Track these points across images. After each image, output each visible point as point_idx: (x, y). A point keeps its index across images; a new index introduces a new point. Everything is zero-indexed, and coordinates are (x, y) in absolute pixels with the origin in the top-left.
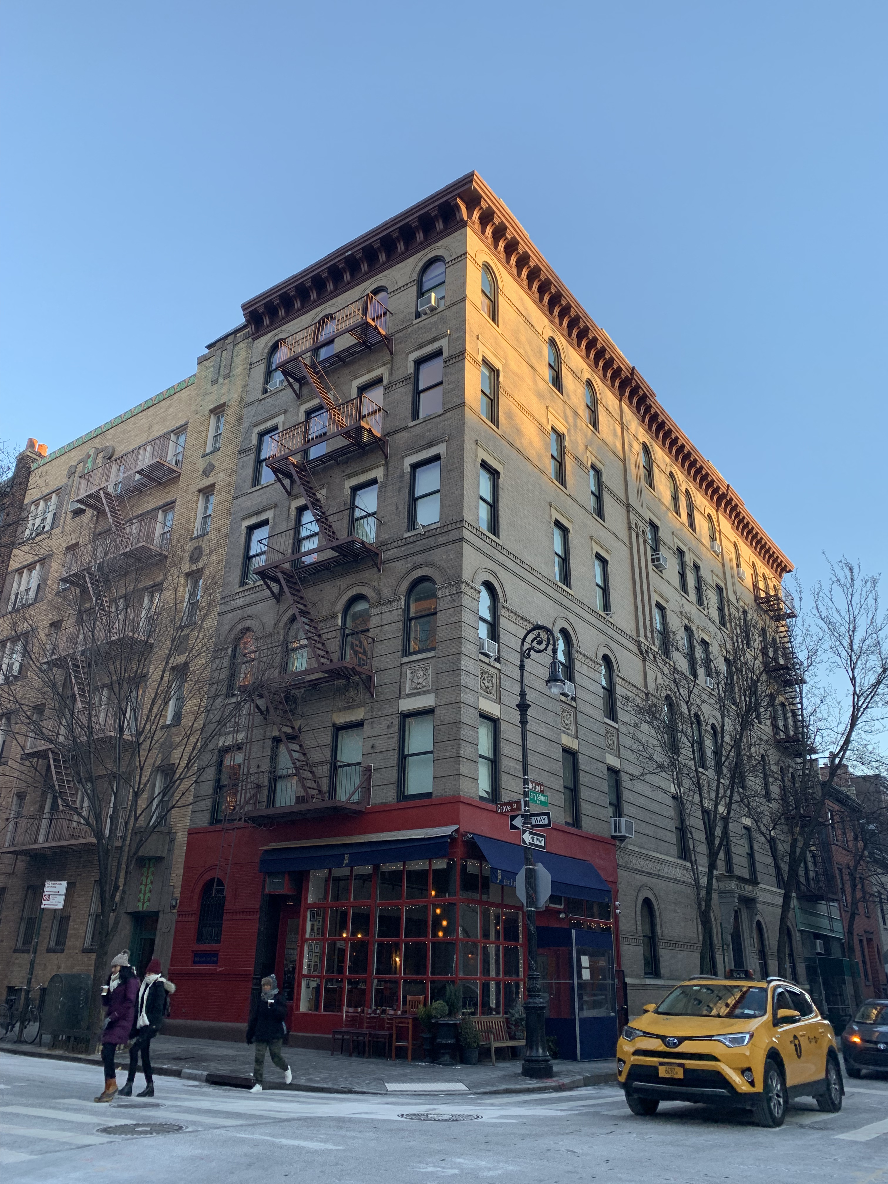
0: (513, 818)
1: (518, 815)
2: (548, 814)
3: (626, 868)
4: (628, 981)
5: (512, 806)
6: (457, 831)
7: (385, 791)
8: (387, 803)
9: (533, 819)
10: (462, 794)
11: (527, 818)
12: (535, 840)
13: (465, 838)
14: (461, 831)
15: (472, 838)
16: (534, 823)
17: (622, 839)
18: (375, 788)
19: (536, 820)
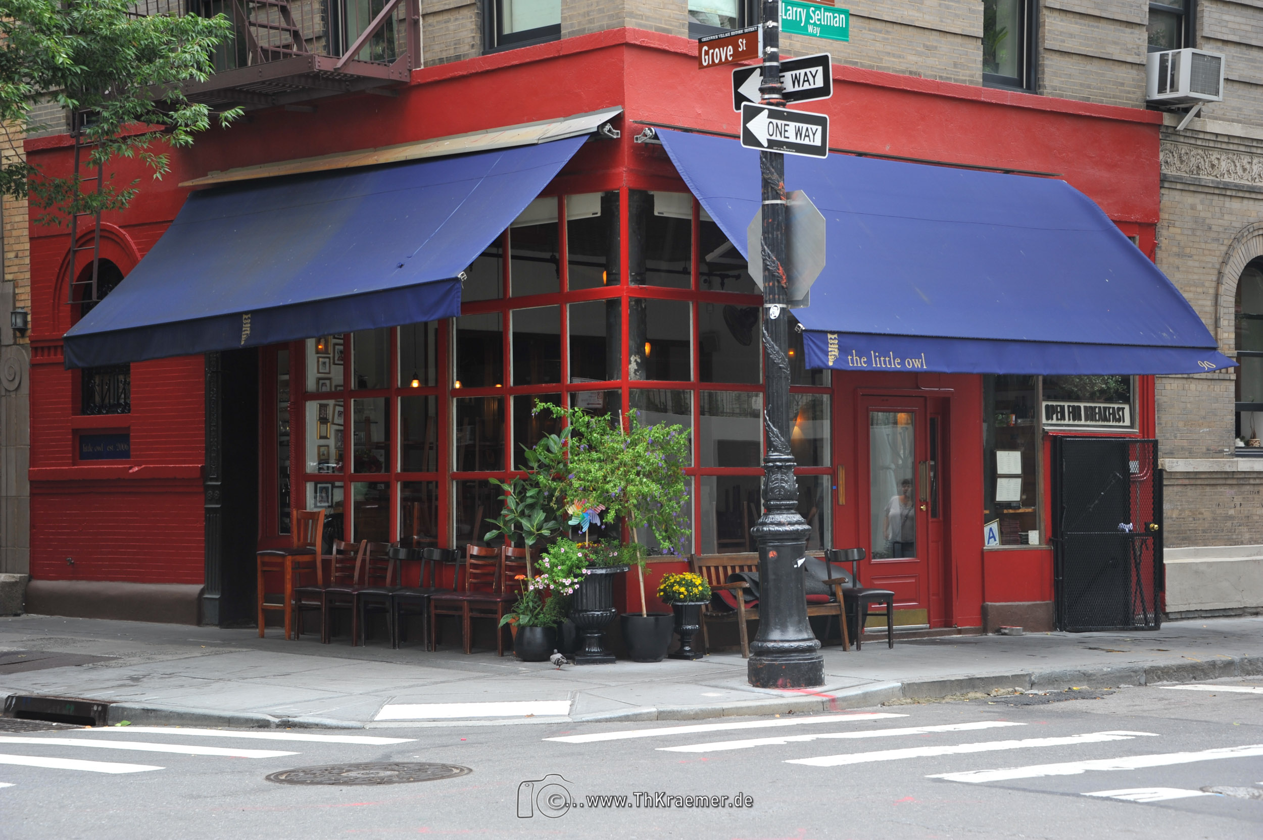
0: (741, 78)
1: (754, 70)
2: (822, 61)
3: (1195, 187)
4: (1171, 464)
5: (736, 47)
6: (617, 122)
7: (452, 26)
8: (458, 57)
9: (788, 76)
10: (630, 24)
11: (771, 74)
12: (791, 132)
13: (641, 140)
14: (629, 120)
15: (656, 137)
16: (789, 88)
17: (1181, 107)
18: (431, 20)
19: (796, 80)
